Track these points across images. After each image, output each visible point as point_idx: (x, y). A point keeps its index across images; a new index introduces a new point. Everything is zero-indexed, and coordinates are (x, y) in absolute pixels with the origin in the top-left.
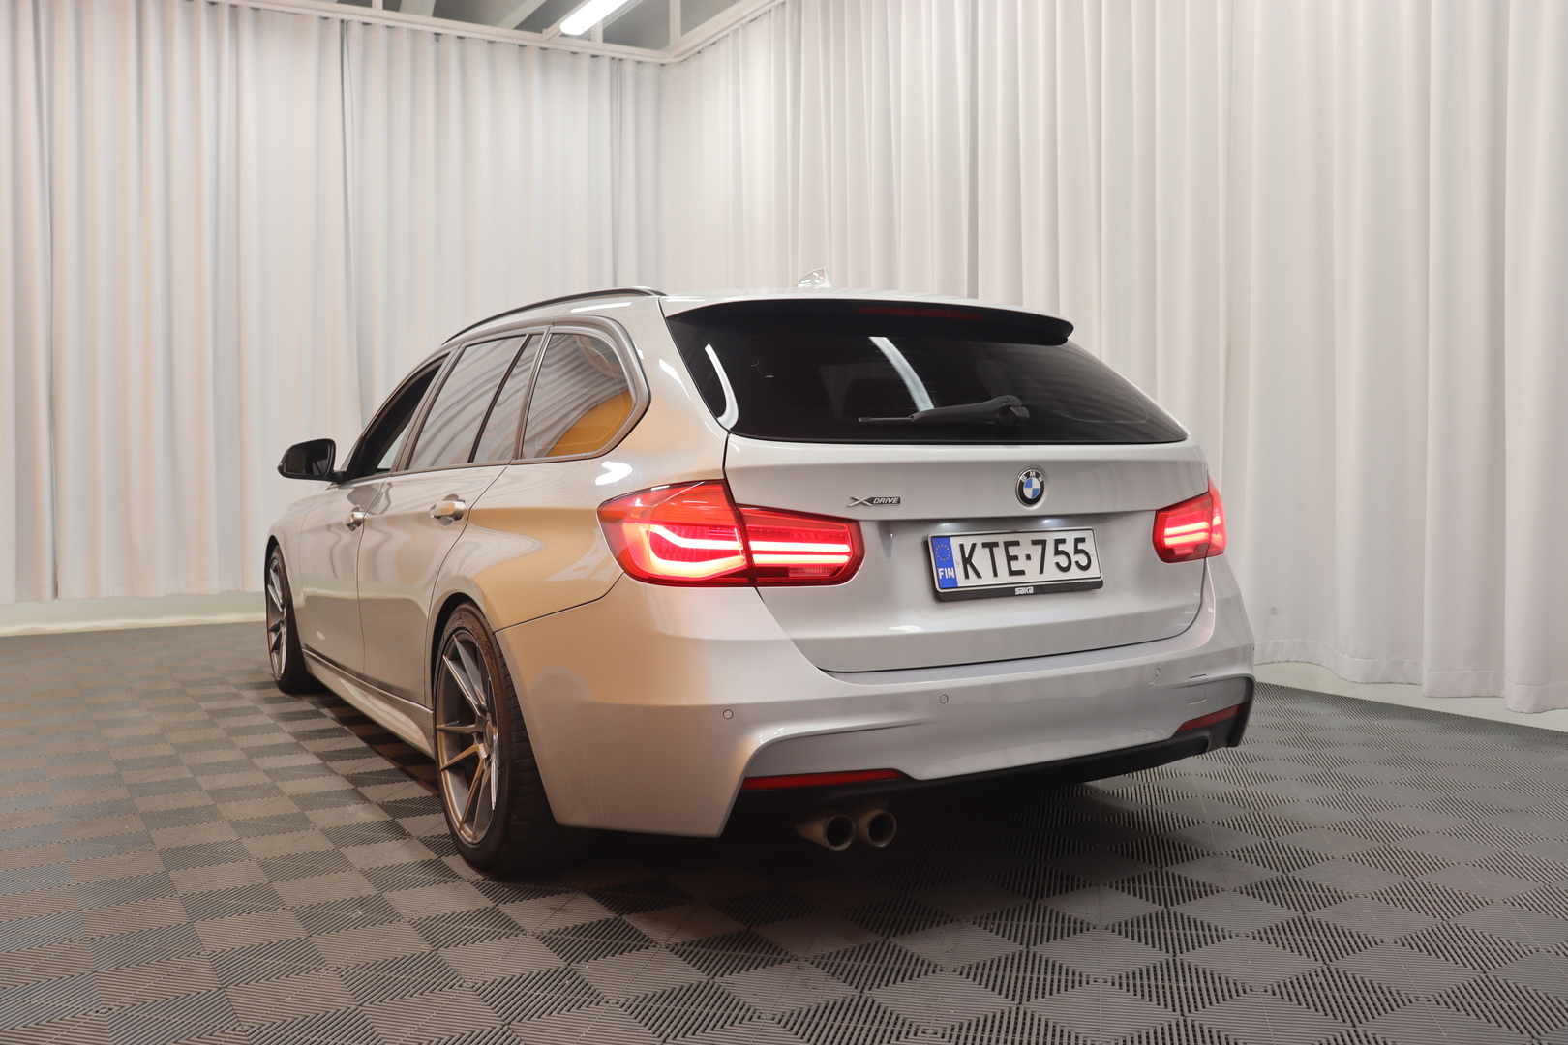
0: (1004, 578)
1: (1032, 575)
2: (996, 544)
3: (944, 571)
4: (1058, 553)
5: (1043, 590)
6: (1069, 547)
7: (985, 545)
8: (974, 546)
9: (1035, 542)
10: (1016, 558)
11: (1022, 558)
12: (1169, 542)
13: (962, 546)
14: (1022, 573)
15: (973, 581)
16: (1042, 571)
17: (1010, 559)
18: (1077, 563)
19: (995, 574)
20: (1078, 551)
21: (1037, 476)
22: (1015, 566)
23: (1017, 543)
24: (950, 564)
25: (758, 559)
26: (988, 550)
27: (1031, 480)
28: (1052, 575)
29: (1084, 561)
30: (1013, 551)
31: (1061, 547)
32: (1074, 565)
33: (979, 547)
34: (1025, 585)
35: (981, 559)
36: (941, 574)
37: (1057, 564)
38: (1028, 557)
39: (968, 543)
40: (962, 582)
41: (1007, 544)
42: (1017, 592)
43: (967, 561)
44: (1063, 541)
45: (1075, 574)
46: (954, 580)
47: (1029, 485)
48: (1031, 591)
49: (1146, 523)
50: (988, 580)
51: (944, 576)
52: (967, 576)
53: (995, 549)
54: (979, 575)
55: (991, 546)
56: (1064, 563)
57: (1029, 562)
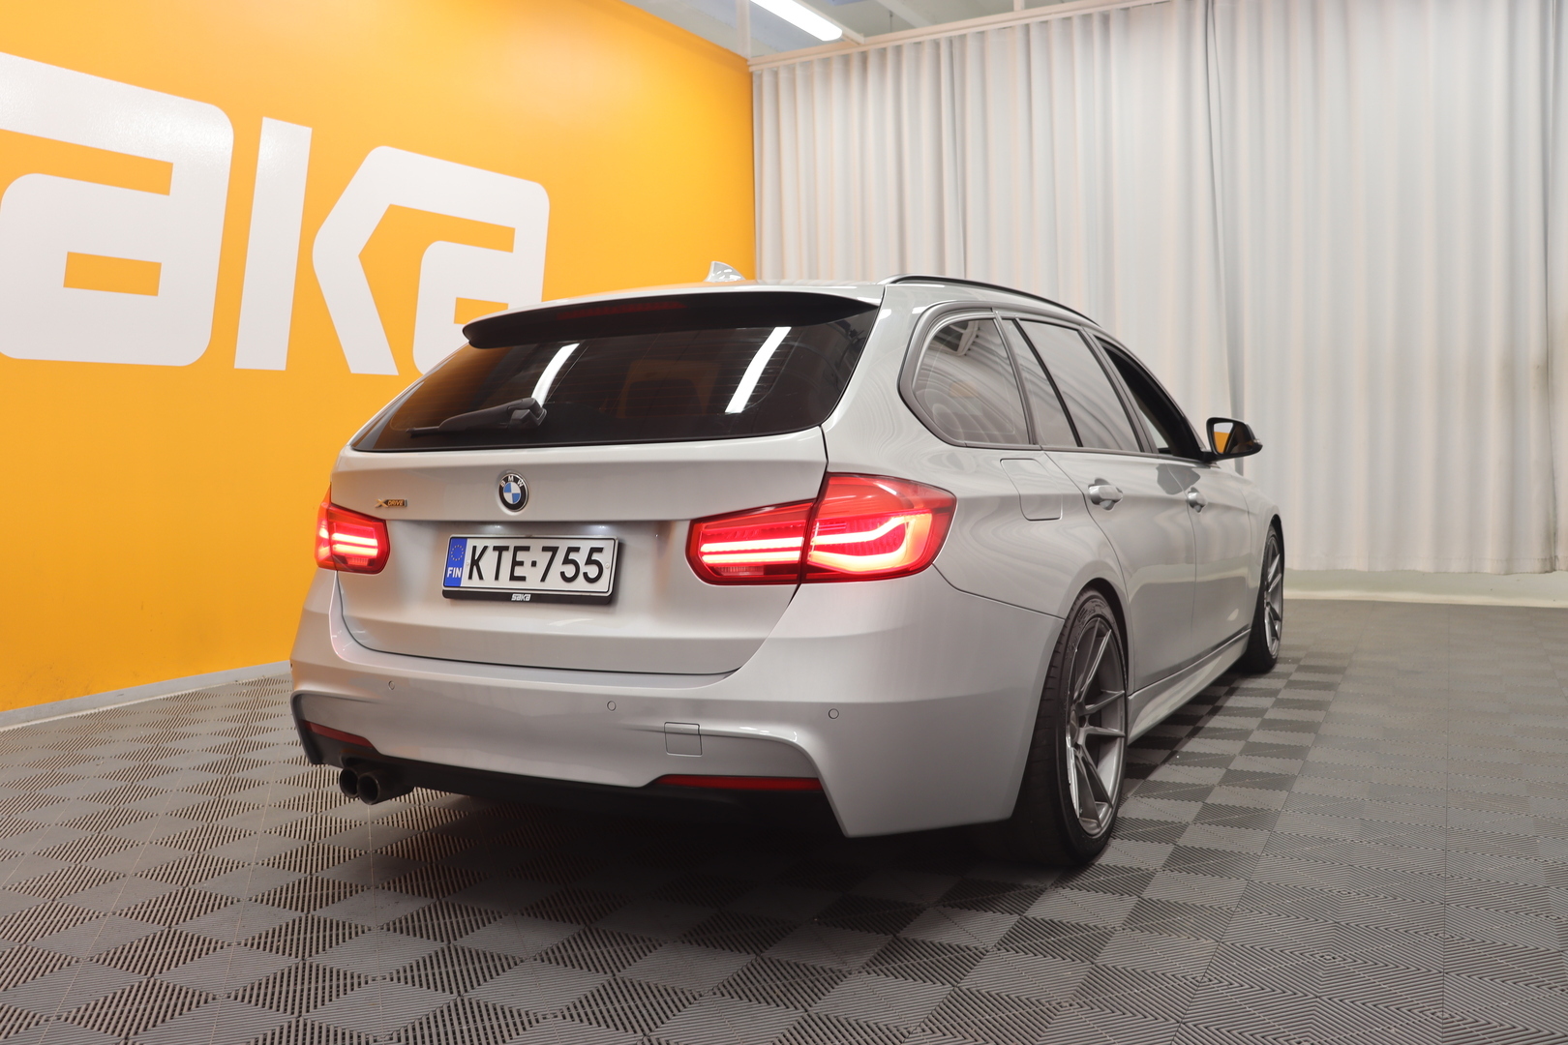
0: (505, 583)
1: (533, 582)
2: (506, 548)
3: (452, 571)
4: (567, 561)
5: (540, 599)
6: (581, 558)
7: (495, 548)
8: (485, 548)
9: (545, 549)
10: (521, 564)
11: (527, 564)
12: (707, 559)
13: (475, 548)
14: (523, 579)
15: (475, 583)
16: (544, 579)
17: (516, 563)
18: (585, 574)
19: (497, 578)
20: (590, 561)
21: (516, 480)
22: (518, 572)
23: (527, 549)
24: (460, 565)
26: (497, 553)
27: (510, 485)
28: (555, 584)
29: (593, 571)
30: (521, 556)
31: (572, 556)
32: (581, 575)
33: (490, 551)
34: (523, 591)
35: (488, 563)
36: (449, 572)
37: (563, 574)
38: (534, 564)
39: (480, 547)
40: (465, 583)
41: (517, 549)
42: (514, 597)
43: (475, 563)
44: (577, 550)
45: (580, 586)
46: (459, 580)
47: (509, 490)
48: (528, 599)
49: (681, 534)
50: (489, 583)
51: (451, 575)
52: (470, 577)
53: (504, 554)
54: (481, 577)
55: (500, 550)
56: (570, 571)
57: (534, 568)
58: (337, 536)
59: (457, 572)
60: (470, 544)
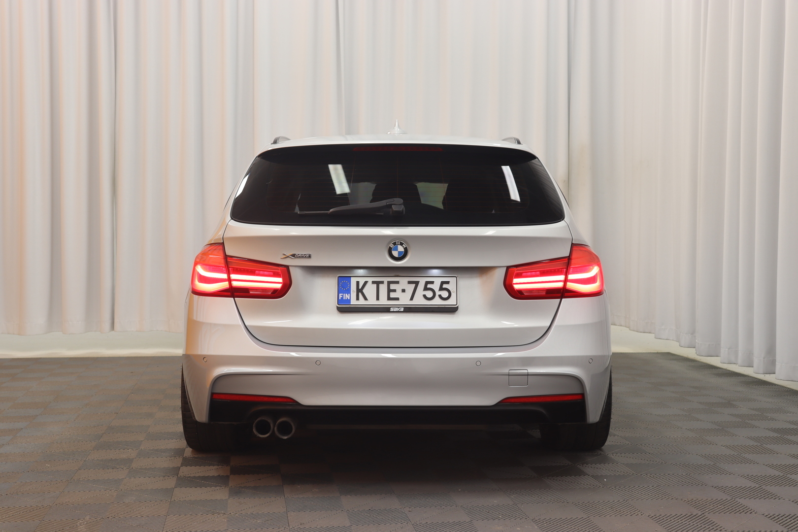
0: (384, 301)
1: (405, 300)
2: (382, 282)
3: (343, 296)
4: (426, 289)
5: (409, 310)
6: (436, 287)
7: (373, 282)
8: (366, 283)
9: (410, 282)
10: (394, 291)
11: (399, 291)
12: (516, 287)
13: (358, 283)
14: (397, 299)
15: (362, 302)
16: (412, 299)
17: (390, 291)
18: (440, 296)
19: (378, 299)
20: (441, 289)
21: (401, 244)
22: (392, 295)
23: (397, 282)
24: (348, 292)
25: (235, 284)
26: (375, 285)
27: (397, 247)
28: (419, 301)
29: (445, 294)
30: (392, 287)
31: (429, 286)
32: (437, 296)
33: (370, 283)
34: (398, 306)
35: (370, 290)
36: (340, 297)
37: (425, 296)
38: (403, 291)
39: (362, 281)
40: (354, 302)
41: (389, 283)
42: (392, 310)
43: (360, 291)
44: (432, 283)
45: (437, 302)
46: (349, 301)
47: (396, 249)
48: (402, 309)
49: (500, 274)
50: (372, 301)
51: (342, 298)
52: (358, 299)
53: (381, 286)
54: (366, 299)
55: (378, 283)
56: (429, 294)
57: (403, 293)
58: (233, 276)
59: (347, 296)
60: (353, 281)
